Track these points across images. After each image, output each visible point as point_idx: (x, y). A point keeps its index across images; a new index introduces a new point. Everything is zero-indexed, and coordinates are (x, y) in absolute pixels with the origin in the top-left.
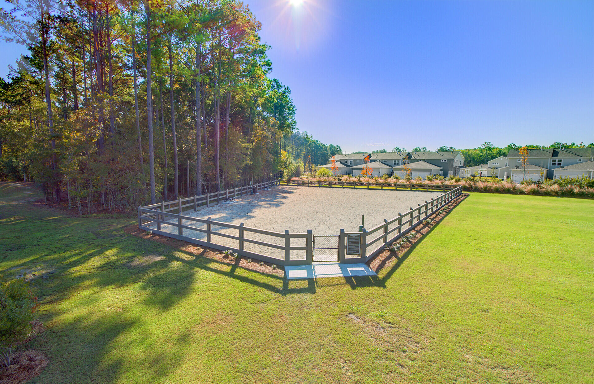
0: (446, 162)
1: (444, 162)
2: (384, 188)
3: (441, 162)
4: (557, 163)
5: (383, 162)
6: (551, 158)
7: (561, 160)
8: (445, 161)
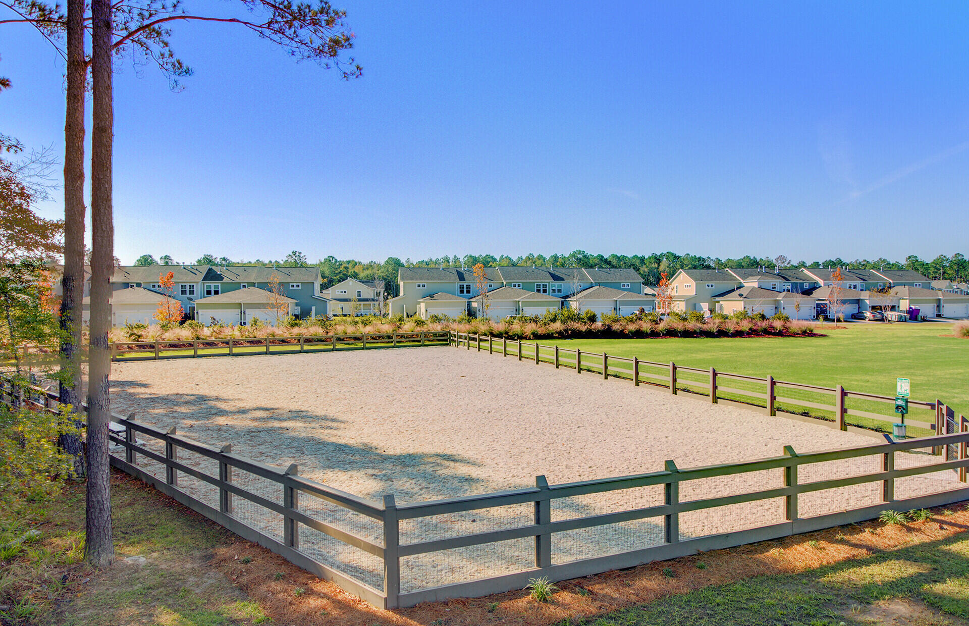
0: (300, 288)
1: (295, 288)
2: (272, 349)
3: (291, 288)
4: (465, 290)
5: (152, 289)
6: (458, 283)
7: (470, 285)
8: (298, 286)
